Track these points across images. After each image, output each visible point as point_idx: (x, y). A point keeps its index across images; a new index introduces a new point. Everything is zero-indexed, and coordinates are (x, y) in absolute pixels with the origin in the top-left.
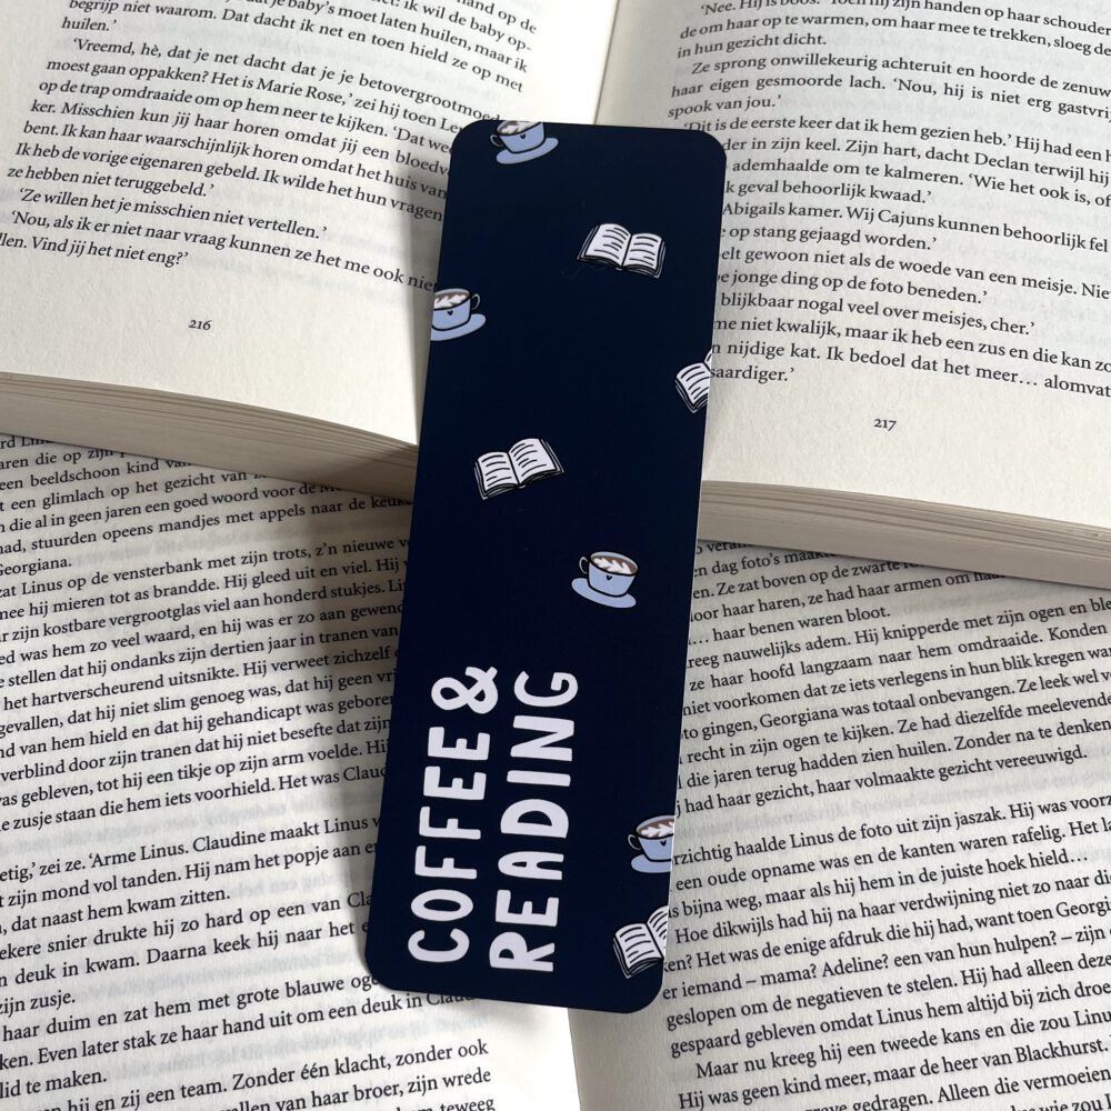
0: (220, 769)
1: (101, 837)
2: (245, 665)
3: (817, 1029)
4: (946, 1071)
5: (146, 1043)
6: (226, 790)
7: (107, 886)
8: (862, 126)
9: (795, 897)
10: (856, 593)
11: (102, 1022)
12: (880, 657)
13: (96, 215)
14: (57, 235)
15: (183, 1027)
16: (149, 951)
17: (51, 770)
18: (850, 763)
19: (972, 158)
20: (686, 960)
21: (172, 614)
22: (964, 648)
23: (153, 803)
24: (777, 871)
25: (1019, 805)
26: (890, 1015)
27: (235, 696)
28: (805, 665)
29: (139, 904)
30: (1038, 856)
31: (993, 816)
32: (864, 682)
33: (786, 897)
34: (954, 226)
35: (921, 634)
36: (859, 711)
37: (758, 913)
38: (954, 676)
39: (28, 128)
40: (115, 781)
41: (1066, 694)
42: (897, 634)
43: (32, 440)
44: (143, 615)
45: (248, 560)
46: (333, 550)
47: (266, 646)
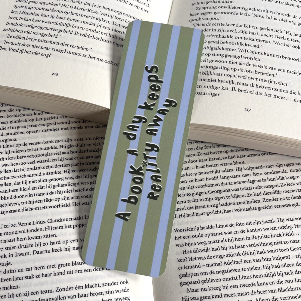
0: (56, 200)
1: (22, 218)
2: (64, 170)
3: (222, 280)
4: (258, 294)
5: (31, 277)
6: (58, 206)
7: (23, 232)
8: (243, 26)
9: (217, 242)
10: (236, 157)
11: (19, 271)
12: (243, 175)
13: (27, 42)
14: (16, 47)
15: (42, 273)
16: (34, 251)
17: (8, 198)
18: (233, 205)
19: (274, 36)
20: (185, 259)
21: (44, 155)
22: (266, 174)
23: (37, 209)
24: (212, 234)
25: (280, 218)
26: (242, 277)
27: (61, 179)
28: (221, 177)
29: (31, 237)
30: (285, 233)
31: (273, 221)
32: (238, 182)
33: (214, 242)
34: (268, 55)
35: (254, 169)
36: (236, 190)
37: (206, 246)
38: (263, 181)
39: (10, 18)
40: (26, 202)
41: (294, 188)
42: (247, 169)
43: (8, 105)
44: (36, 155)
45: (66, 141)
46: (90, 139)
47: (71, 165)
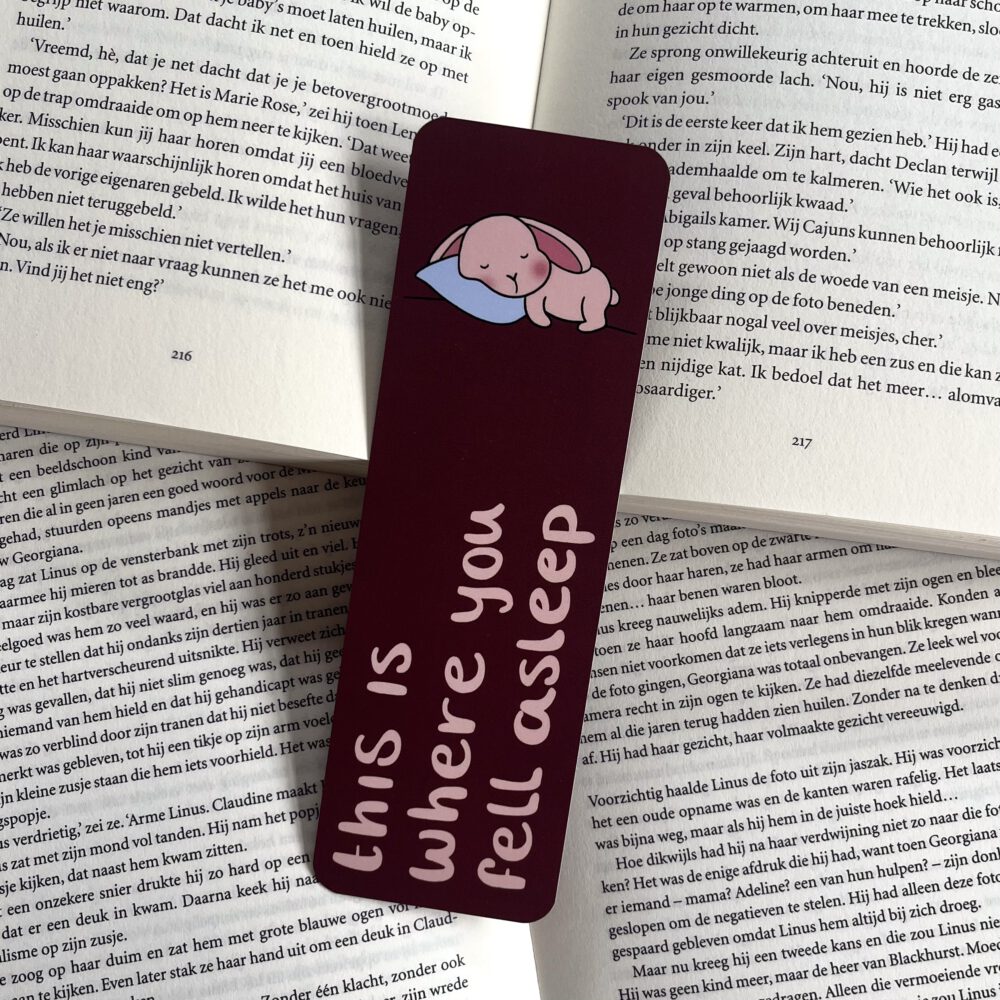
0: (229, 738)
2: (244, 642)
3: (731, 940)
4: (833, 973)
5: (188, 972)
6: (237, 756)
8: (791, 128)
9: (715, 832)
10: (772, 562)
11: (151, 956)
12: (792, 621)
13: (74, 238)
14: (40, 259)
15: (218, 958)
16: (184, 896)
17: (85, 741)
18: (764, 717)
19: (893, 162)
20: (624, 883)
21: (176, 596)
22: (863, 613)
23: (175, 769)
24: (700, 810)
25: (904, 753)
26: (790, 929)
27: (237, 672)
28: (727, 629)
29: (172, 857)
30: (917, 797)
31: (882, 762)
32: (777, 644)
33: (708, 833)
34: (875, 236)
35: (827, 600)
36: (772, 671)
37: (684, 845)
38: (854, 638)
40: (141, 750)
41: (949, 654)
42: (808, 600)
44: (151, 598)
45: (239, 543)
46: (312, 531)
47: (261, 624)
